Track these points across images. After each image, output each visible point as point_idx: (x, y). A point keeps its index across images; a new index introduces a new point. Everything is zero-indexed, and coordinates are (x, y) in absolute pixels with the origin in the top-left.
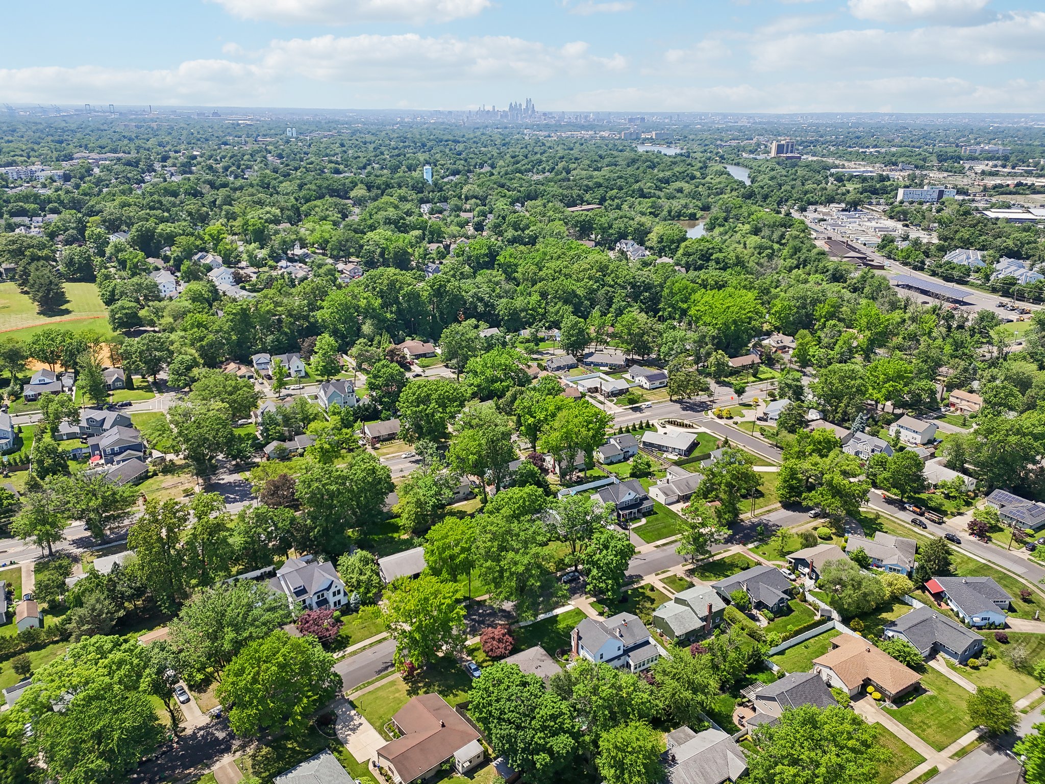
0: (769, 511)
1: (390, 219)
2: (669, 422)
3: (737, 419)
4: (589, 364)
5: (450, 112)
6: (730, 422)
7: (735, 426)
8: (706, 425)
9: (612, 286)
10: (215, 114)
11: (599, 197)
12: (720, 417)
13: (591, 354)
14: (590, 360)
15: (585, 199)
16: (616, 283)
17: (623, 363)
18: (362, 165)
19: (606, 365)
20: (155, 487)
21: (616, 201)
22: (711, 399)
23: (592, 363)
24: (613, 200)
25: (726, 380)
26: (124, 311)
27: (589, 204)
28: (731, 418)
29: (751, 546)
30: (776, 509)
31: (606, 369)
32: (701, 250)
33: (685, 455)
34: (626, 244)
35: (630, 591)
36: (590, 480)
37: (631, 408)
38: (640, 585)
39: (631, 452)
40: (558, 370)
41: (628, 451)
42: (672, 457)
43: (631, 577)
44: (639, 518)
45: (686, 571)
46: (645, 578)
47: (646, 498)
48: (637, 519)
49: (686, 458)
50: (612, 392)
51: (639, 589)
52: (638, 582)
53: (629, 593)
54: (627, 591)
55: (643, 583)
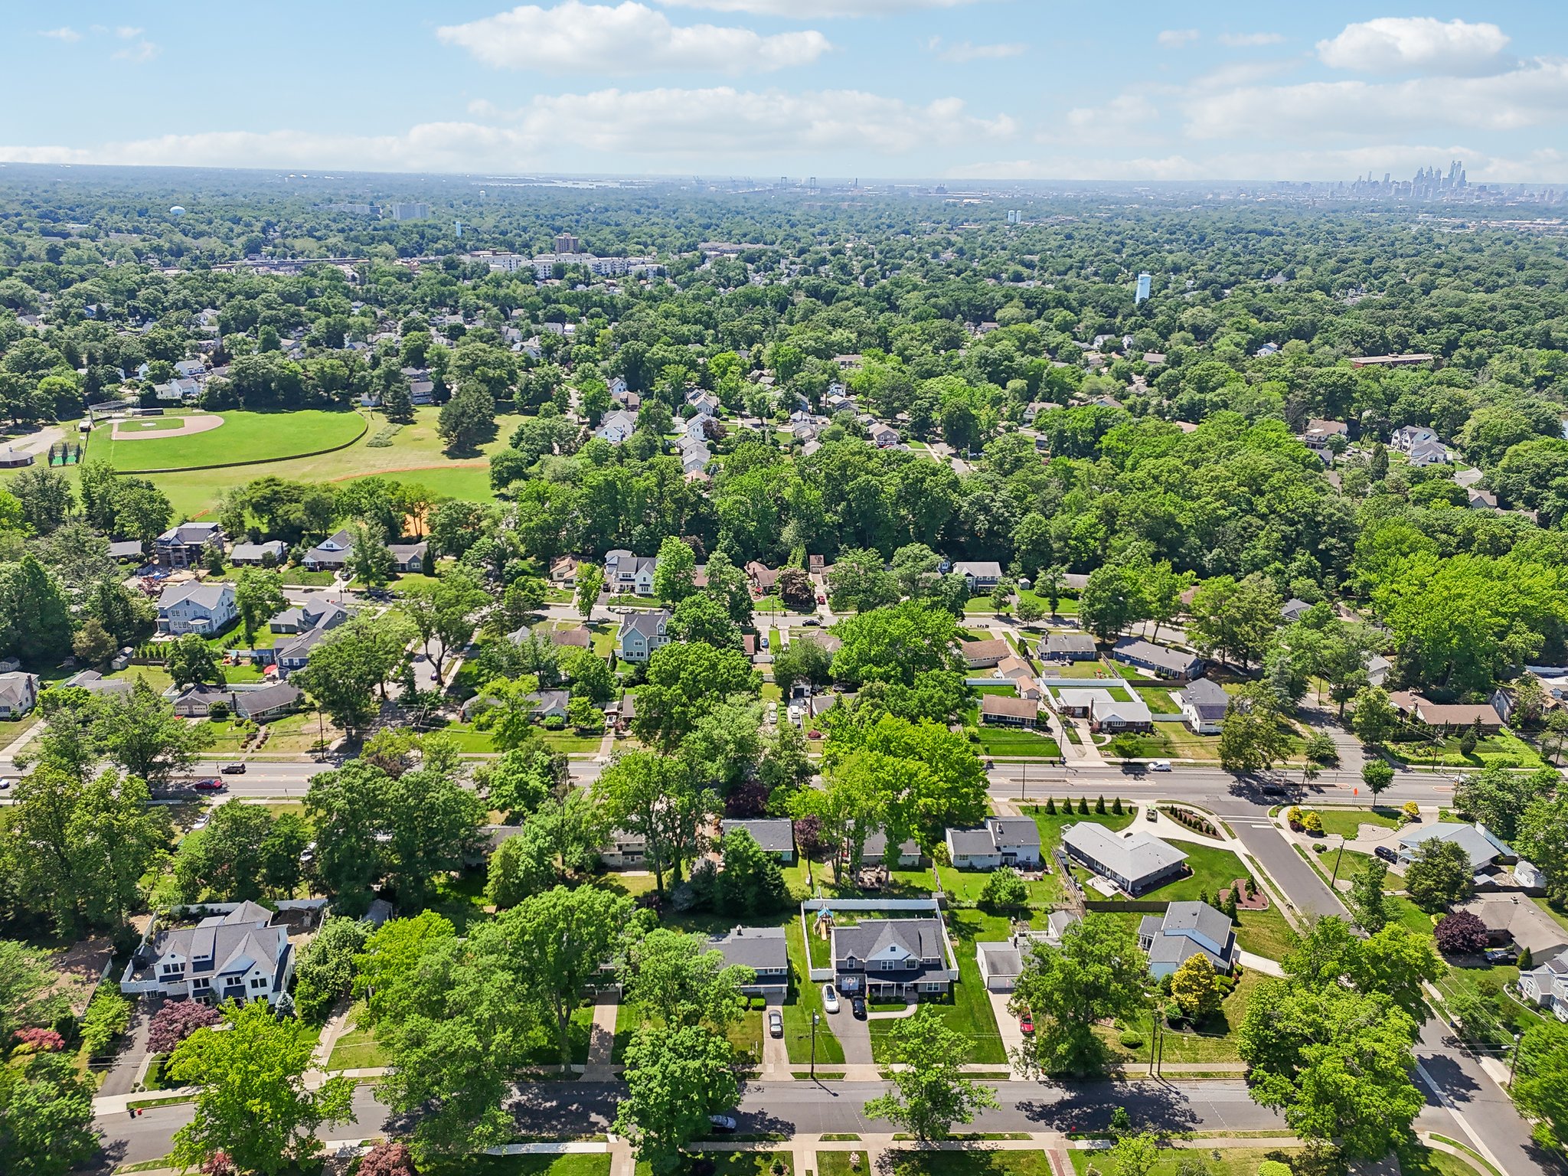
0: (1205, 1075)
1: (987, 359)
2: (1173, 811)
3: (1333, 842)
4: (1121, 659)
5: (1307, 185)
6: (1308, 842)
7: (1314, 856)
8: (1250, 836)
9: (1263, 517)
10: (940, 190)
11: (1443, 340)
12: (1297, 827)
13: (1130, 641)
14: (1125, 650)
15: (1412, 342)
16: (1273, 512)
17: (1183, 670)
18: (1063, 269)
19: (1150, 667)
20: (293, 727)
21: (1478, 350)
22: (1313, 782)
23: (1128, 657)
24: (1472, 348)
25: (1391, 746)
26: (506, 463)
27: (1416, 352)
28: (1321, 835)
29: (1082, 1144)
30: (1225, 1076)
31: (1150, 674)
32: (1537, 466)
33: (1133, 893)
34: (1412, 435)
35: (738, 1155)
36: (896, 892)
37: (1124, 764)
38: (769, 1149)
39: (1021, 857)
40: (1052, 659)
41: (1015, 854)
42: (1105, 888)
43: (774, 1122)
44: (906, 1003)
45: (892, 1151)
46: (795, 1137)
47: (936, 966)
48: (901, 1002)
49: (1130, 898)
50: (1109, 724)
51: (758, 1158)
52: (774, 1141)
53: (732, 1159)
54: (732, 1153)
55: (781, 1147)
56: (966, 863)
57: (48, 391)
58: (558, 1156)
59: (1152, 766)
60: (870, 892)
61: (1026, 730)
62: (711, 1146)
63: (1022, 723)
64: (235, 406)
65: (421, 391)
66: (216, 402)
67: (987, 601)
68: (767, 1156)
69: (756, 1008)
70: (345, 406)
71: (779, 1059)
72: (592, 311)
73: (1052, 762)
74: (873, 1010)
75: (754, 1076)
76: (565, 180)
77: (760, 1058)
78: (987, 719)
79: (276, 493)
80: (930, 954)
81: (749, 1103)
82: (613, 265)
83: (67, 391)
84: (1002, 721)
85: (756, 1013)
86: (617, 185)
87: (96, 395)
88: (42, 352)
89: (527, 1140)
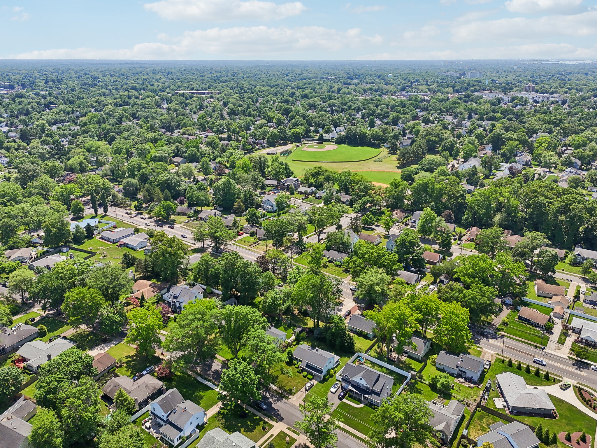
2: (580, 390)
26: (406, 172)
35: (258, 417)
36: (401, 365)
37: (578, 361)
38: (268, 421)
39: (469, 375)
40: (590, 304)
41: (465, 373)
42: (499, 404)
43: (280, 415)
44: (361, 403)
45: (305, 445)
46: (280, 423)
47: (378, 394)
48: (360, 401)
49: (509, 413)
50: (587, 340)
51: (262, 422)
52: (272, 419)
53: (255, 418)
54: (257, 416)
55: (273, 423)
56: (442, 367)
57: (293, 133)
58: (212, 389)
59: (593, 367)
60: (390, 361)
61: (538, 329)
62: (253, 410)
63: (537, 325)
64: (344, 143)
65: (406, 143)
66: (339, 141)
67: (579, 269)
68: (266, 423)
69: (308, 378)
70: (378, 146)
71: (300, 397)
72: (508, 117)
73: (536, 347)
74: (347, 399)
75: (287, 398)
76: (565, 60)
77: (295, 394)
78: (520, 318)
79: (319, 171)
80: (377, 388)
81: (277, 405)
82: (543, 97)
83: (298, 134)
84: (527, 321)
85: (307, 380)
86: (590, 62)
87: (307, 136)
88: (301, 121)
89: (210, 381)
